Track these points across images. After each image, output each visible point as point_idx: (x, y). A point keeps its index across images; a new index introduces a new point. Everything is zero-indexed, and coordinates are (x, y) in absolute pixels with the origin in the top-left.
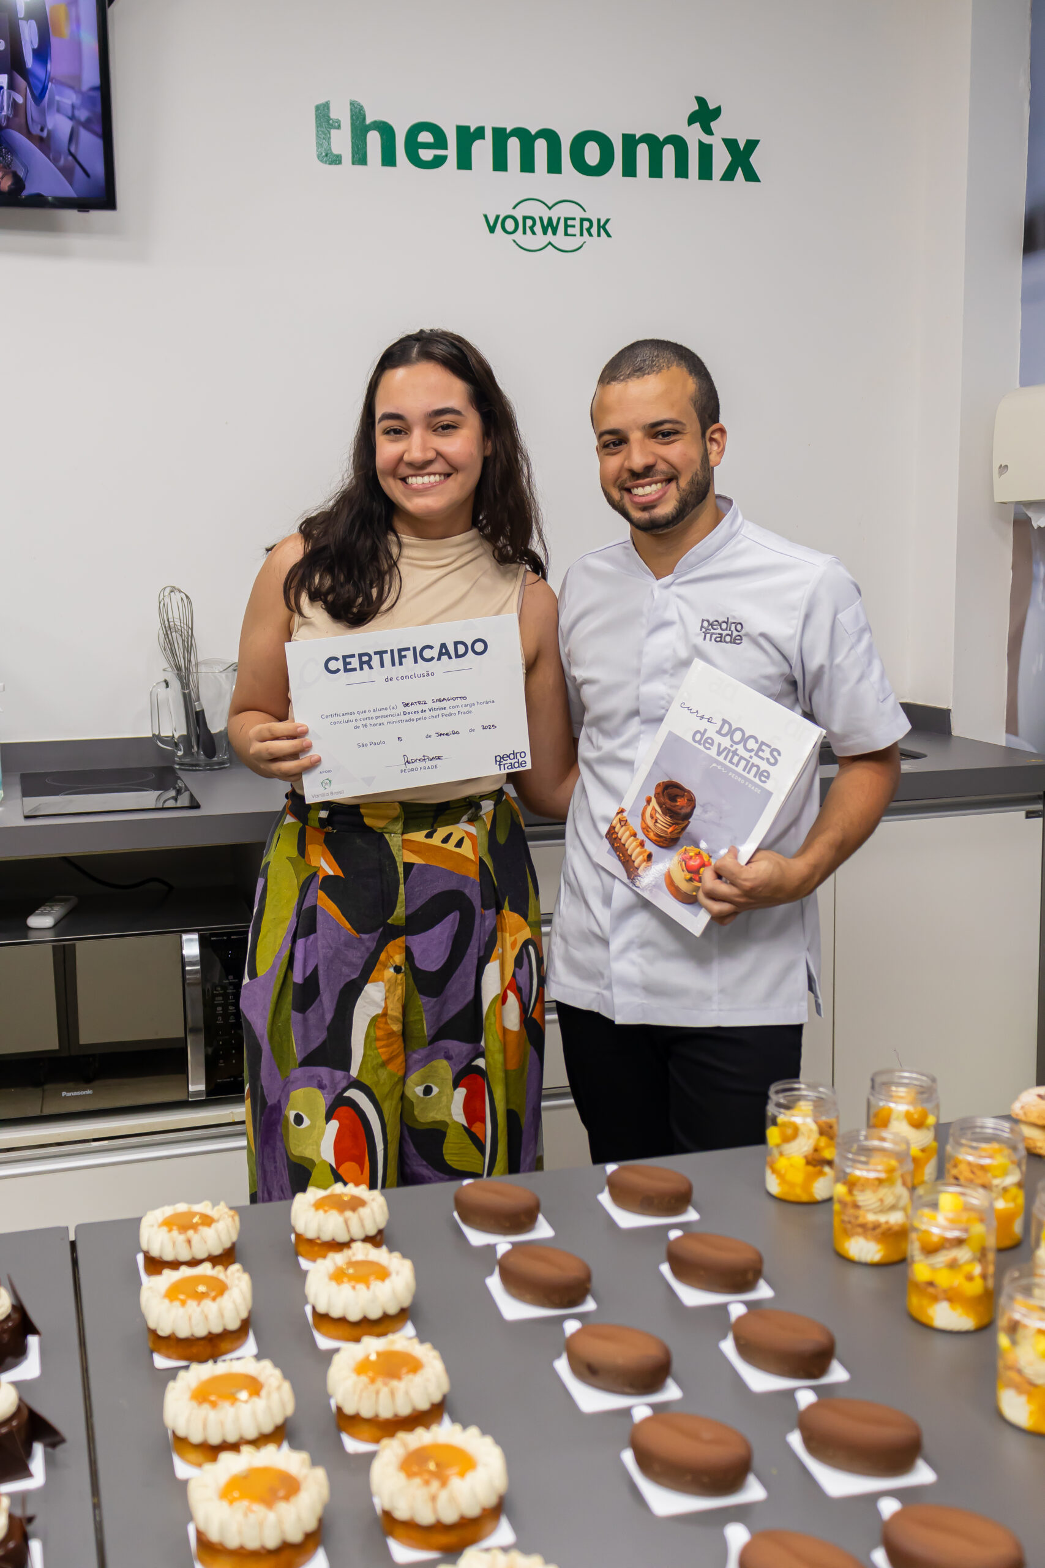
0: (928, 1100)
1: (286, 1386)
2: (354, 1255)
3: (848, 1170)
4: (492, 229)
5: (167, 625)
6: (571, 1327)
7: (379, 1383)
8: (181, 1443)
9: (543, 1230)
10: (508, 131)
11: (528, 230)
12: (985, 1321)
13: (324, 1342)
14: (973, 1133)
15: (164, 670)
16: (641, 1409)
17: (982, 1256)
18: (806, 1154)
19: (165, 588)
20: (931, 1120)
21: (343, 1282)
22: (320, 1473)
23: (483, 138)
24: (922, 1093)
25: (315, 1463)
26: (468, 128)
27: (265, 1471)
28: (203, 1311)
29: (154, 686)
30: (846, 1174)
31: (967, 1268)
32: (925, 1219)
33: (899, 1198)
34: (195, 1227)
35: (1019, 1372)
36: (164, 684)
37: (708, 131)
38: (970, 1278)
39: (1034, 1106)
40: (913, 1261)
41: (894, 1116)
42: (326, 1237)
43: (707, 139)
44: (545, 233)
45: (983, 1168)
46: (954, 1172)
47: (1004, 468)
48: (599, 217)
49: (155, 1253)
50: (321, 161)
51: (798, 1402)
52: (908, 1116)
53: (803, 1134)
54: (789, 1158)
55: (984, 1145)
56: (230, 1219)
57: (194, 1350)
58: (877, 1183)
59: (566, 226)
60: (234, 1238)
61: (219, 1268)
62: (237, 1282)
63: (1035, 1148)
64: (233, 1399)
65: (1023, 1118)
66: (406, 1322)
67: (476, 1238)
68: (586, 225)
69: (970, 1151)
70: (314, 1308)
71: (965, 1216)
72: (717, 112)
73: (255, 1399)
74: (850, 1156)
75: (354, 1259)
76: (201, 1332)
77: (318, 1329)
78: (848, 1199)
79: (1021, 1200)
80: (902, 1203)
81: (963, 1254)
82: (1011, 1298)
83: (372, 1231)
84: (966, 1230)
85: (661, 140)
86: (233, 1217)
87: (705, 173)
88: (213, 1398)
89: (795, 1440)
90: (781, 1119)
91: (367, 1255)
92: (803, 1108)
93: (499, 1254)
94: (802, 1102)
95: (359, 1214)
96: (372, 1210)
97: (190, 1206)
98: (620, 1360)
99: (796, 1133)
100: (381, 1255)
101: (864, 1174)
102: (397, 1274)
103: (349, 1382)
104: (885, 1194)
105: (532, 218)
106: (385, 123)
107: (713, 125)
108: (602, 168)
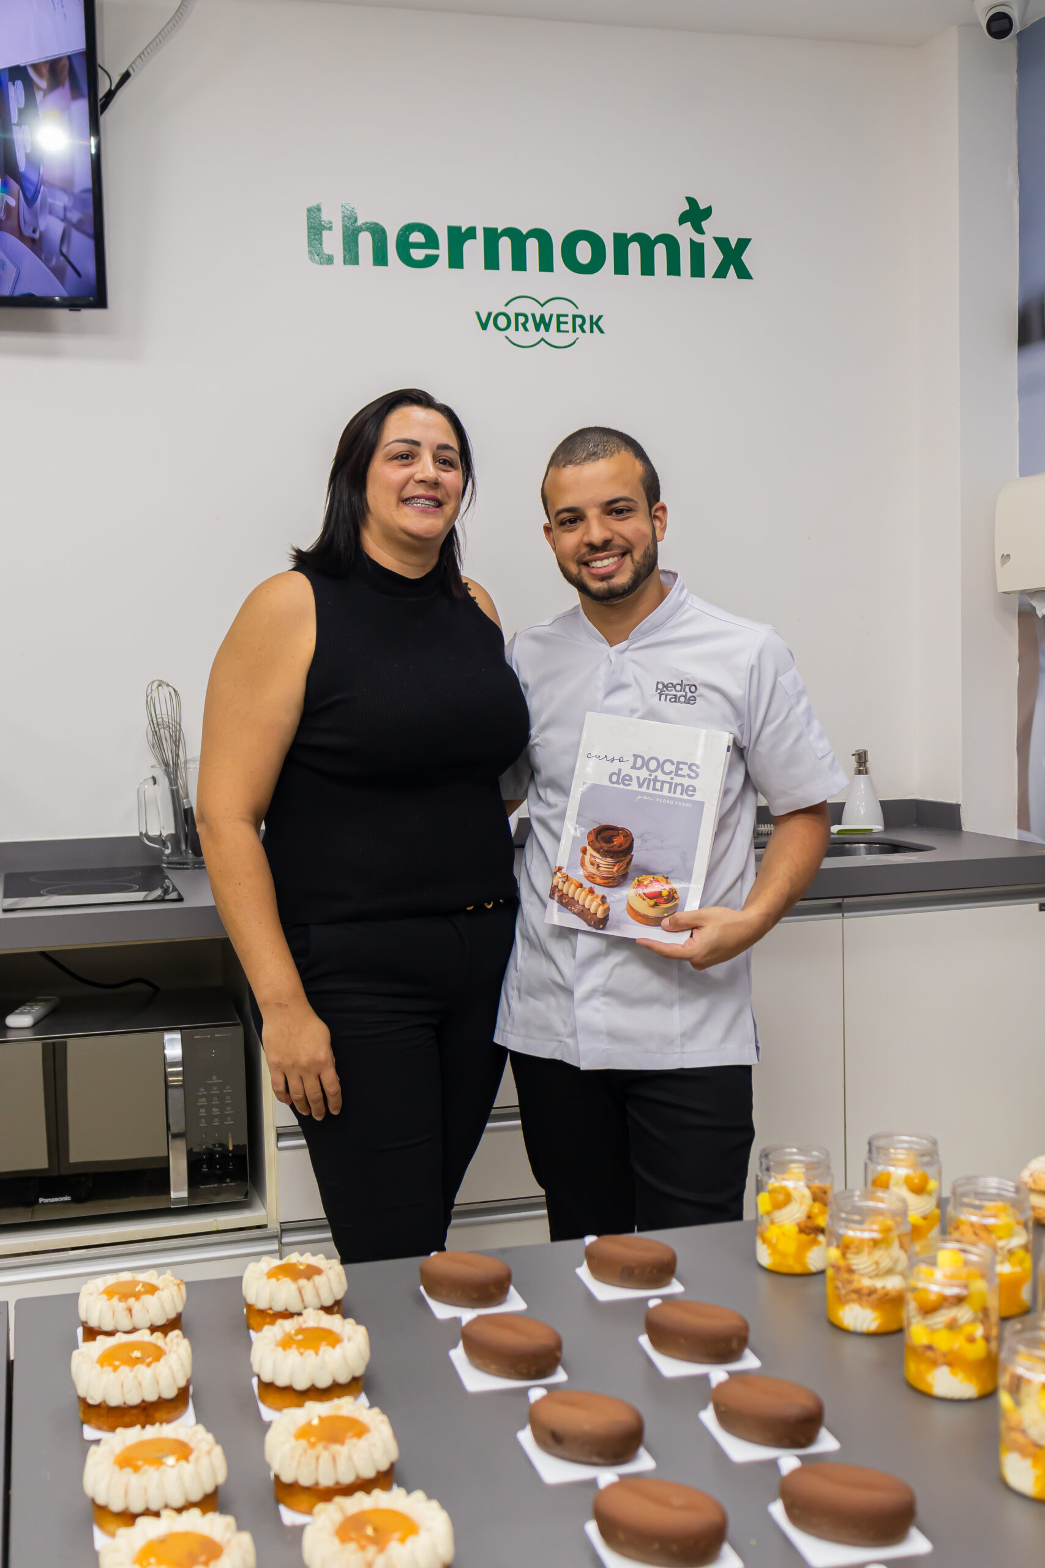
0: (928, 1164)
1: (218, 1451)
2: (305, 1322)
3: (841, 1231)
4: (484, 326)
5: (154, 719)
6: (536, 1394)
7: (320, 1447)
8: (100, 1513)
9: (515, 1303)
10: (499, 231)
11: (520, 327)
12: (989, 1388)
13: (267, 1413)
14: (977, 1193)
15: (152, 766)
16: (606, 1476)
17: (983, 1317)
18: (799, 1220)
19: (153, 682)
20: (932, 1186)
21: (290, 1347)
22: (246, 1538)
23: (475, 238)
24: (922, 1155)
25: (240, 1528)
26: (460, 228)
27: (186, 1534)
28: (136, 1377)
29: (141, 784)
30: (839, 1236)
31: (968, 1329)
32: (923, 1278)
33: (896, 1261)
34: (137, 1296)
35: (1023, 1432)
36: (151, 781)
37: (700, 230)
38: (971, 1340)
39: (1043, 1173)
40: (910, 1326)
41: (892, 1182)
42: (279, 1307)
43: (698, 238)
44: (537, 329)
45: (987, 1229)
46: (956, 1231)
47: (1006, 558)
48: (591, 314)
49: (93, 1323)
50: (312, 261)
51: (781, 1468)
52: (908, 1181)
53: (795, 1200)
54: (780, 1227)
55: (987, 1203)
56: (176, 1287)
57: (127, 1420)
58: (871, 1243)
59: (559, 323)
60: (180, 1309)
61: (158, 1334)
62: (175, 1347)
64: (158, 1462)
65: (1033, 1186)
66: (358, 1390)
67: (442, 1311)
68: (579, 321)
69: (972, 1210)
70: (259, 1377)
71: (964, 1273)
72: (708, 212)
73: (183, 1463)
74: (843, 1215)
75: (304, 1326)
76: (134, 1400)
77: (263, 1402)
78: (842, 1263)
79: (1028, 1264)
80: (900, 1267)
81: (964, 1314)
82: (1014, 1352)
83: (328, 1302)
84: (966, 1287)
85: (653, 239)
86: (178, 1285)
87: (698, 270)
88: (140, 1463)
89: (777, 1510)
91: (319, 1322)
92: (795, 1171)
93: (464, 1323)
94: (792, 1165)
95: (314, 1282)
96: (329, 1279)
97: (134, 1275)
98: (587, 1427)
99: (788, 1199)
100: (334, 1322)
101: (859, 1234)
102: (349, 1340)
103: (287, 1448)
104: (881, 1257)
105: (526, 317)
106: (377, 224)
107: (704, 224)
108: (594, 266)
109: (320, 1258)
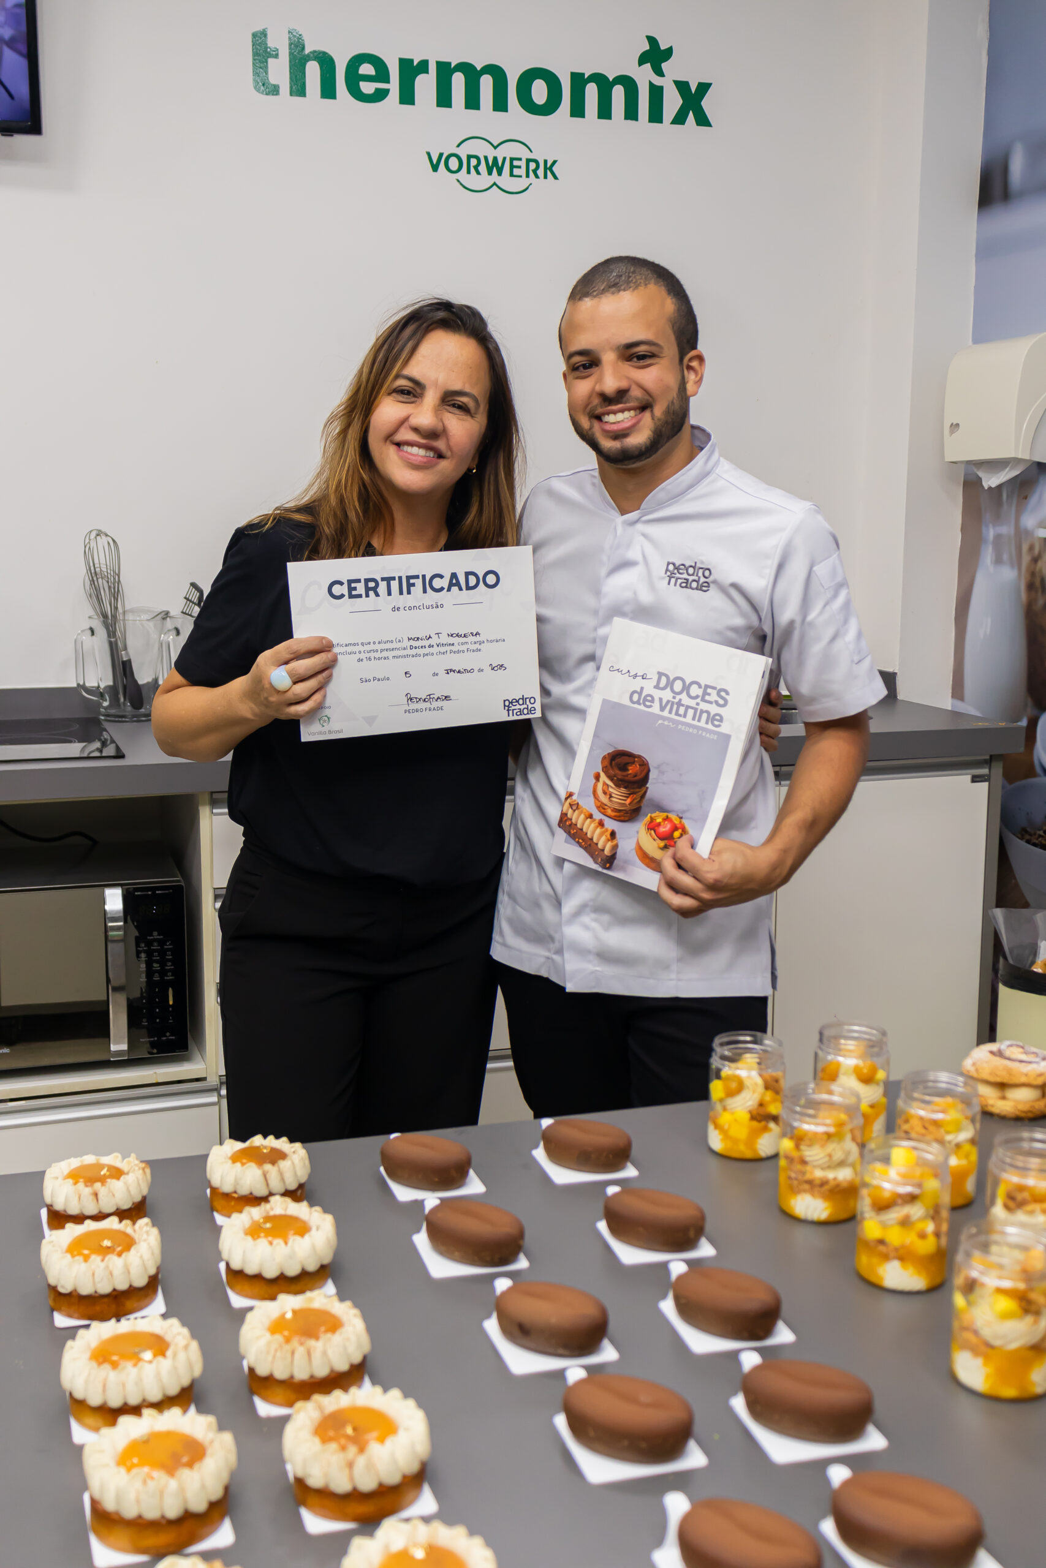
0: (878, 1055)
1: (194, 1345)
2: (272, 1209)
3: (796, 1124)
4: (435, 168)
5: (92, 568)
6: (502, 1285)
7: (295, 1342)
8: (78, 1406)
9: (474, 1186)
10: (453, 66)
11: (472, 170)
12: (938, 1281)
13: (237, 1301)
14: (926, 1088)
15: (90, 617)
16: (575, 1371)
17: (934, 1214)
18: (749, 1109)
19: (91, 532)
20: (881, 1075)
21: (259, 1237)
22: (227, 1438)
23: (427, 72)
24: (872, 1047)
25: (221, 1427)
26: (412, 61)
27: (168, 1434)
28: (107, 1267)
29: (79, 634)
30: (793, 1128)
31: (920, 1226)
32: (877, 1174)
33: (848, 1153)
34: (102, 1180)
35: (976, 1332)
36: (89, 632)
37: (660, 73)
38: (922, 1236)
39: (986, 1062)
40: (863, 1219)
41: (842, 1070)
42: (244, 1191)
43: (658, 81)
44: (490, 173)
45: (936, 1123)
46: (906, 1127)
47: (955, 427)
48: (546, 158)
49: (59, 1206)
50: (257, 91)
51: (742, 1364)
52: (857, 1071)
53: (748, 1088)
54: (733, 1113)
55: (936, 1100)
56: (141, 1171)
57: (98, 1308)
58: (825, 1137)
59: (512, 167)
60: (145, 1192)
61: (127, 1222)
62: (145, 1236)
63: (986, 1105)
64: (136, 1358)
65: (975, 1075)
66: (326, 1280)
67: (403, 1193)
68: (532, 166)
69: (923, 1105)
70: (228, 1264)
71: (918, 1171)
72: (669, 52)
73: (160, 1359)
74: (798, 1109)
75: (272, 1213)
76: (105, 1289)
77: (232, 1288)
78: (795, 1154)
79: (974, 1157)
80: (851, 1159)
81: (916, 1211)
82: (968, 1255)
83: (293, 1186)
84: (919, 1186)
85: (611, 80)
86: (143, 1169)
87: (656, 116)
88: (115, 1358)
89: (738, 1403)
90: (727, 1070)
91: (286, 1210)
92: (749, 1060)
93: (427, 1210)
94: (748, 1055)
95: (279, 1167)
96: (293, 1163)
97: (98, 1157)
98: (554, 1320)
99: (740, 1087)
100: (300, 1210)
101: (812, 1128)
102: (318, 1229)
103: (262, 1342)
104: (834, 1150)
105: (477, 157)
106: (325, 53)
107: (665, 66)
108: (549, 108)
109: (283, 1142)
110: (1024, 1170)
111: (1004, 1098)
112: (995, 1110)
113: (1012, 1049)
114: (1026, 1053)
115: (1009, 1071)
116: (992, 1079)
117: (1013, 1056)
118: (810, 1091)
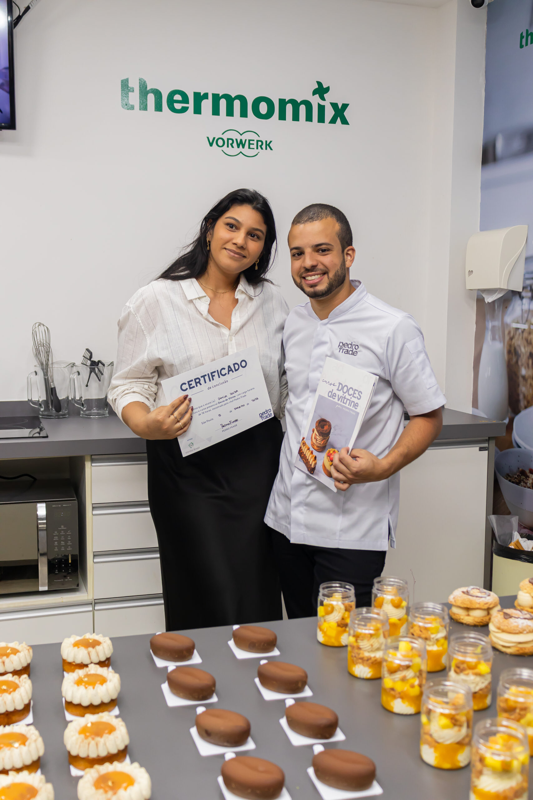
0: (403, 593)
1: (40, 740)
2: (89, 671)
3: (355, 629)
4: (211, 145)
5: (37, 343)
6: (200, 710)
7: (90, 738)
9: (196, 659)
10: (220, 96)
11: (230, 145)
12: (417, 710)
13: (69, 716)
14: (423, 611)
15: (35, 366)
16: (230, 753)
17: (419, 675)
18: (338, 620)
19: (36, 323)
20: (404, 604)
21: (81, 684)
22: (49, 787)
23: (207, 98)
24: (400, 589)
25: (48, 781)
26: (200, 93)
27: (20, 785)
28: (3, 699)
29: (29, 374)
30: (354, 631)
31: (412, 681)
32: (390, 655)
33: (381, 644)
34: (8, 655)
35: (431, 736)
36: (35, 373)
37: (323, 99)
38: (412, 686)
39: (460, 597)
40: (384, 677)
41: (385, 601)
42: (78, 661)
43: (322, 103)
44: (238, 147)
45: (426, 629)
46: (413, 631)
47: (471, 272)
48: (266, 140)
50: (123, 108)
51: (314, 750)
52: (392, 602)
53: (336, 610)
54: (329, 623)
55: (427, 617)
56: (27, 651)
58: (369, 636)
59: (249, 144)
60: (29, 661)
61: (16, 677)
62: (24, 684)
63: (460, 619)
64: (10, 745)
65: (454, 604)
66: (115, 706)
67: (160, 663)
68: (260, 143)
69: (420, 619)
70: (66, 699)
71: (411, 653)
72: (328, 89)
73: (22, 746)
74: (356, 622)
75: (89, 673)
76: (2, 710)
77: (67, 710)
78: (355, 644)
79: (446, 646)
80: (382, 647)
81: (409, 674)
82: (429, 698)
83: (103, 659)
85: (299, 102)
86: (28, 650)
87: (321, 119)
88: (1, 746)
89: (311, 771)
90: (326, 601)
91: (96, 671)
92: (337, 596)
93: (169, 671)
94: (337, 594)
95: (96, 649)
96: (103, 648)
97: (7, 643)
98: (223, 728)
99: (333, 609)
100: (103, 671)
101: (364, 631)
102: (110, 681)
103: (74, 738)
104: (374, 642)
105: (232, 140)
106: (157, 90)
107: (326, 96)
108: (268, 115)
109: (100, 636)
110: (465, 653)
111: (468, 615)
112: (464, 621)
113: (473, 590)
114: (481, 592)
115: (471, 602)
116: (462, 606)
117: (475, 594)
118: (364, 612)
